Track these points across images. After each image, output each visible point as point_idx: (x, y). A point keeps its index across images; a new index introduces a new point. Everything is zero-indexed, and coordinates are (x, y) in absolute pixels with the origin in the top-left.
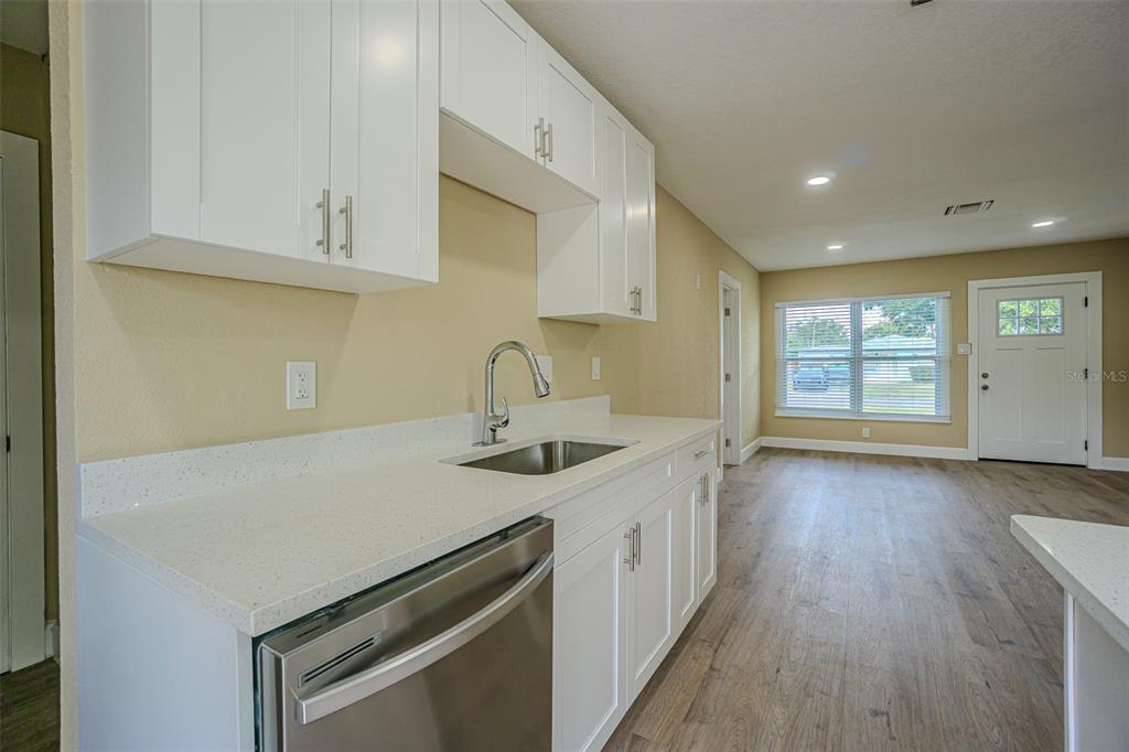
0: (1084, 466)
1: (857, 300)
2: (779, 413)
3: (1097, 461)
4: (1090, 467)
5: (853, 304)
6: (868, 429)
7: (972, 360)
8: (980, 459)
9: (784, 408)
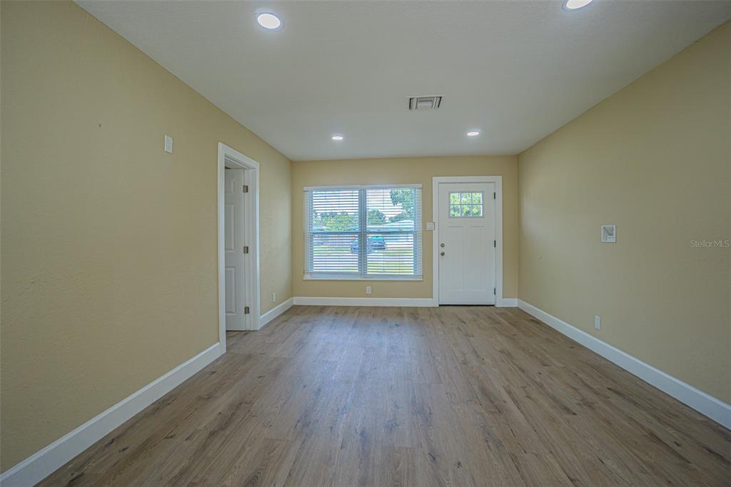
0: (493, 305)
1: (363, 187)
2: (307, 277)
3: (502, 302)
4: (497, 306)
5: (360, 190)
6: (370, 287)
7: (435, 233)
8: (440, 305)
9: (311, 273)
